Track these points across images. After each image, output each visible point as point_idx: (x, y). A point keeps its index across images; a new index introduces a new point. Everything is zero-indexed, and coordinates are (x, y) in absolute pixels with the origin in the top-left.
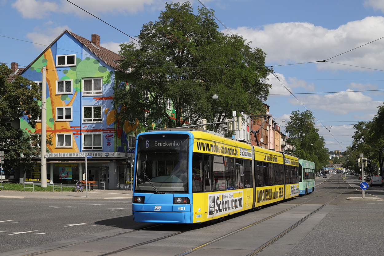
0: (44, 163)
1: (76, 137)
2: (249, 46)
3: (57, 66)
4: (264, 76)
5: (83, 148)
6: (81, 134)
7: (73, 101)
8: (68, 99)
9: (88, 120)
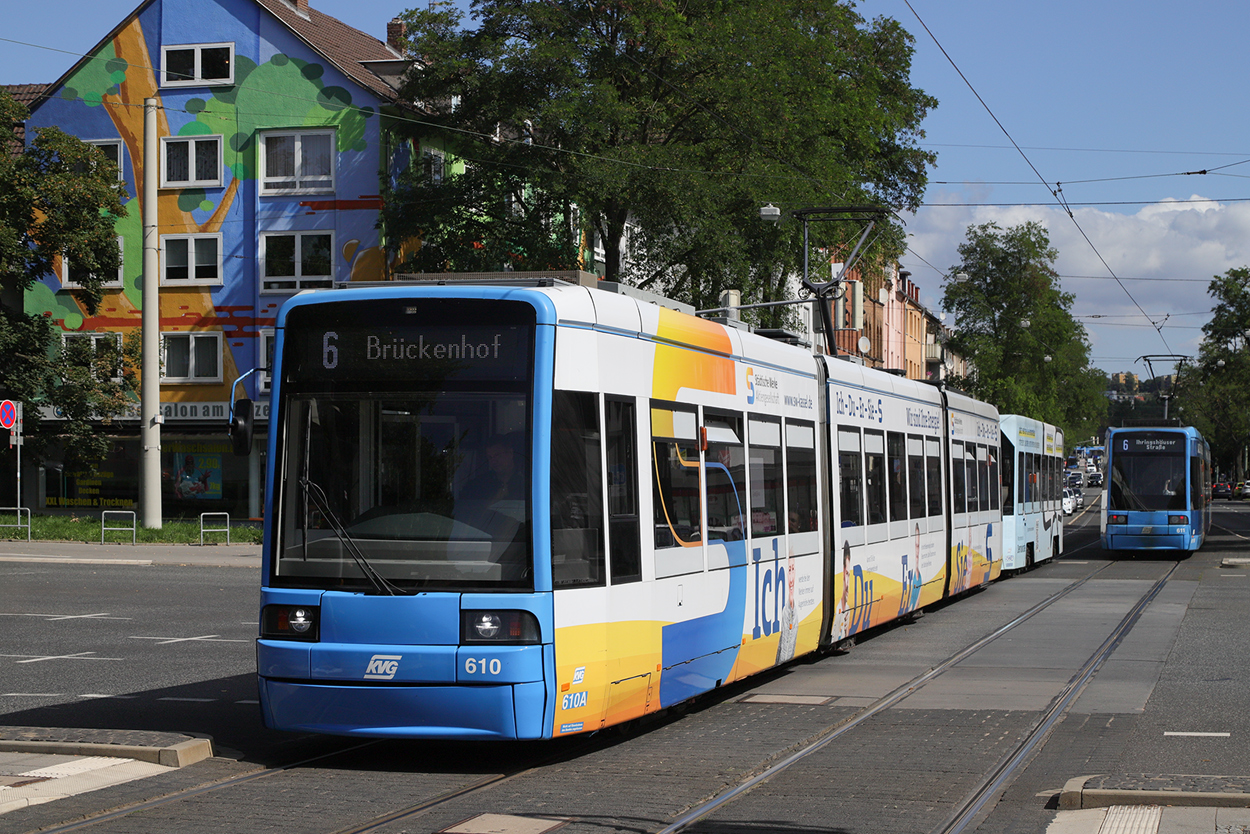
0: (153, 439)
1: (237, 345)
2: (853, 9)
3: (165, 83)
4: (909, 121)
6: (255, 335)
7: (225, 213)
8: (207, 205)
9: (282, 285)
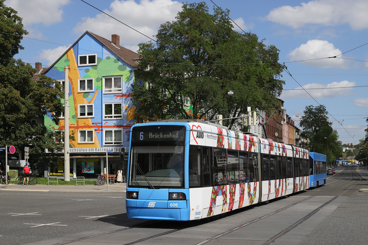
0: (67, 158)
1: (98, 133)
2: (262, 43)
3: (79, 65)
4: (278, 73)
5: (104, 143)
6: (102, 130)
7: (94, 98)
8: (90, 96)
9: (109, 117)
